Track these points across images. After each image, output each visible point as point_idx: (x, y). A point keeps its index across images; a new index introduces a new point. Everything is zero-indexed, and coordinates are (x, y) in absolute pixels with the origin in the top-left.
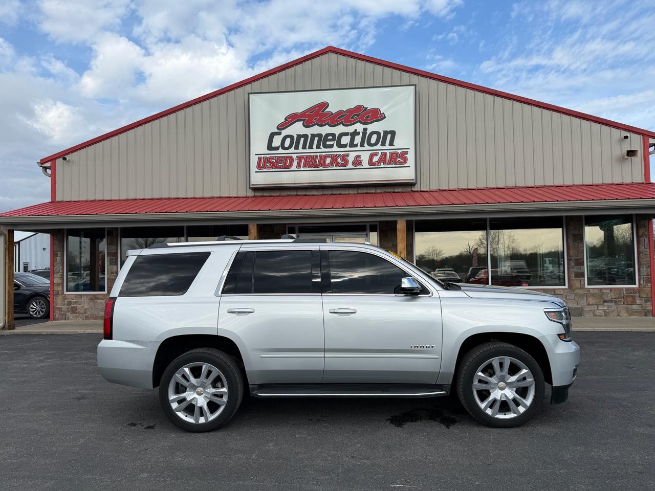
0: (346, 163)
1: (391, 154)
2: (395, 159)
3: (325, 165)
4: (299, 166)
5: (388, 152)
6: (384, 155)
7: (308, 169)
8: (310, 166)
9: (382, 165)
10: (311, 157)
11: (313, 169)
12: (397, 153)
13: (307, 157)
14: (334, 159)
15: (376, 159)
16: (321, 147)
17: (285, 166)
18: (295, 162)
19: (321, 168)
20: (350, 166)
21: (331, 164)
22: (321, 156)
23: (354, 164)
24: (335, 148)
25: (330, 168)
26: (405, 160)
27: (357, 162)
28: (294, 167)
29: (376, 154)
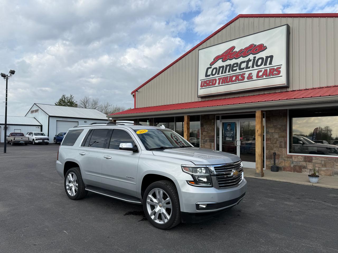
0: (244, 78)
1: (270, 70)
2: (272, 72)
3: (232, 81)
4: (219, 83)
5: (268, 69)
6: (266, 71)
7: (224, 84)
8: (225, 83)
9: (264, 77)
10: (225, 77)
11: (226, 84)
12: (274, 69)
13: (223, 78)
14: (237, 77)
15: (261, 74)
16: (231, 71)
17: (213, 84)
18: (218, 81)
19: (230, 83)
20: (246, 80)
21: (235, 80)
22: (230, 77)
23: (248, 78)
24: (238, 71)
25: (235, 83)
26: (279, 72)
27: (250, 77)
28: (217, 84)
29: (261, 71)
